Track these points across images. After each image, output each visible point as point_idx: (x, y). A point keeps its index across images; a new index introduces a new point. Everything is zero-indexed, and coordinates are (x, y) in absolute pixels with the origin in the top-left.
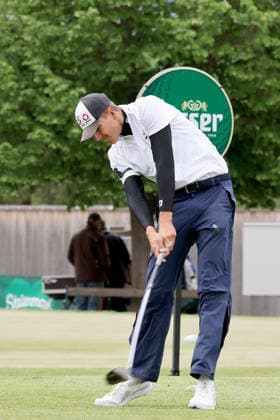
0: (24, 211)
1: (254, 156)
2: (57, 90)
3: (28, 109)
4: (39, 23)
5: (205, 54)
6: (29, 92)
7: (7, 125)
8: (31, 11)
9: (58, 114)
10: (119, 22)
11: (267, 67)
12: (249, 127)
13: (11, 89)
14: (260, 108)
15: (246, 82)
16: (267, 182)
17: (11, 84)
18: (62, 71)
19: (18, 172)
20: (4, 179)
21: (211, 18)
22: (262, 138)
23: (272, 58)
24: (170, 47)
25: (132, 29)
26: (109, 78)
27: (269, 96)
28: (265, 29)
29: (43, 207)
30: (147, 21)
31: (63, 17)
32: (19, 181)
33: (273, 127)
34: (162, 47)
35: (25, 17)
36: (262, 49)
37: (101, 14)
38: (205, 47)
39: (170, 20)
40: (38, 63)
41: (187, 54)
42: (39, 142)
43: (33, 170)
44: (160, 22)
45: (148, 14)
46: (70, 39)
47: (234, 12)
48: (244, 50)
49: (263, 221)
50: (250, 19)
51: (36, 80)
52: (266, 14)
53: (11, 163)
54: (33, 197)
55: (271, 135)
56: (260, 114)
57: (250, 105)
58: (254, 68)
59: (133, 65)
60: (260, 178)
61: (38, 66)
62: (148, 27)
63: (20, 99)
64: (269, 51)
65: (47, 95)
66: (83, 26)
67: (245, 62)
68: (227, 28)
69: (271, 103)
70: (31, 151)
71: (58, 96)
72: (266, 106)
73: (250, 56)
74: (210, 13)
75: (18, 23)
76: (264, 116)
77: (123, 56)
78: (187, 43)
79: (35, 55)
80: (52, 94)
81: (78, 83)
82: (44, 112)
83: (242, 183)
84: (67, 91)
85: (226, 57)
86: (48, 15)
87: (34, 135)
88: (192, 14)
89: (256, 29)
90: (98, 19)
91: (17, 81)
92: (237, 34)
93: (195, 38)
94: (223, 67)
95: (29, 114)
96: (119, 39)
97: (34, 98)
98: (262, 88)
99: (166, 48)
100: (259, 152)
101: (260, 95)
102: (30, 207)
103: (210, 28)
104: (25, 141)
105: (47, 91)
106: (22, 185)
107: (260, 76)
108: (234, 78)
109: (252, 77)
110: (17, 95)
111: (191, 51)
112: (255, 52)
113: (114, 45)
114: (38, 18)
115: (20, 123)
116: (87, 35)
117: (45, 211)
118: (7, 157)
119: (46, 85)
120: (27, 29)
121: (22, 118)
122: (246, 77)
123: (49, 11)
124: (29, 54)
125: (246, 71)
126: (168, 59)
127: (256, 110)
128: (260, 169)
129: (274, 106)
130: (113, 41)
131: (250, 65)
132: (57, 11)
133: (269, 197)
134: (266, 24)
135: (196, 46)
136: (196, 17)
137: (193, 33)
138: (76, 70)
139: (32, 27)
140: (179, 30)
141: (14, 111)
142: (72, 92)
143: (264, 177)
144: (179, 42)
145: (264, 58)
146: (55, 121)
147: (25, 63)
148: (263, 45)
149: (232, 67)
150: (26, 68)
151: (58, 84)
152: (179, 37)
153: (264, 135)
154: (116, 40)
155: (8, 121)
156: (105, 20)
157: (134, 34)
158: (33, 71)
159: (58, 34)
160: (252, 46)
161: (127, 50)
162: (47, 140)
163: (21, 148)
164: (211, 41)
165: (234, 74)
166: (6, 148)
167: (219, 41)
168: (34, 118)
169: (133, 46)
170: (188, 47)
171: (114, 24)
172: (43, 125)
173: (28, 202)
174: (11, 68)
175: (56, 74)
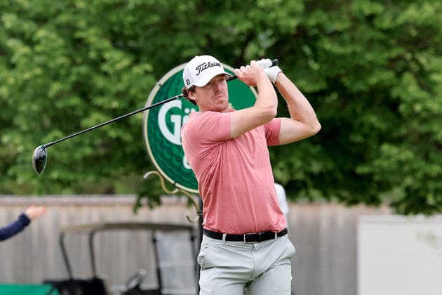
1: (354, 144)
2: (119, 66)
3: (83, 89)
5: (294, 23)
6: (84, 70)
7: (56, 109)
9: (119, 95)
12: (348, 110)
13: (62, 66)
14: (360, 86)
15: (342, 57)
16: (369, 177)
17: (61, 60)
19: (71, 166)
20: (55, 175)
22: (362, 124)
24: (251, 15)
27: (370, 71)
32: (71, 176)
34: (241, 14)
36: (361, 17)
38: (293, 14)
40: (95, 34)
41: (271, 24)
42: (98, 130)
43: (91, 163)
51: (93, 55)
53: (63, 156)
55: (374, 119)
56: (360, 93)
57: (348, 83)
58: (352, 40)
59: (208, 37)
60: (362, 170)
63: (73, 78)
64: (370, 19)
65: (106, 74)
69: (373, 80)
71: (118, 75)
72: (366, 84)
73: (347, 25)
76: (365, 96)
77: (196, 26)
78: (271, 10)
79: (90, 25)
80: (111, 71)
81: (142, 58)
82: (102, 93)
84: (129, 68)
85: (319, 26)
87: (90, 122)
91: (69, 56)
94: (316, 38)
95: (84, 96)
98: (362, 62)
99: (246, 16)
100: (358, 138)
101: (360, 71)
104: (78, 128)
105: (105, 67)
106: (76, 181)
107: (359, 49)
108: (326, 52)
109: (348, 49)
110: (68, 74)
111: (276, 20)
112: (353, 20)
113: (186, 13)
115: (73, 108)
119: (104, 60)
121: (75, 101)
122: (341, 50)
124: (82, 23)
125: (342, 44)
127: (355, 89)
128: (361, 158)
129: (377, 85)
131: (346, 37)
133: (373, 192)
135: (282, 13)
138: (142, 41)
141: (65, 93)
142: (136, 69)
143: (367, 170)
144: (262, 9)
145: (363, 27)
146: (115, 104)
147: (79, 35)
148: (361, 12)
149: (326, 39)
150: (80, 41)
151: (118, 59)
153: (365, 118)
155: (59, 105)
158: (88, 45)
160: (348, 14)
162: (107, 127)
163: (75, 137)
164: (300, 7)
165: (328, 46)
167: (310, 7)
168: (89, 101)
170: (273, 15)
172: (100, 109)
174: (61, 42)
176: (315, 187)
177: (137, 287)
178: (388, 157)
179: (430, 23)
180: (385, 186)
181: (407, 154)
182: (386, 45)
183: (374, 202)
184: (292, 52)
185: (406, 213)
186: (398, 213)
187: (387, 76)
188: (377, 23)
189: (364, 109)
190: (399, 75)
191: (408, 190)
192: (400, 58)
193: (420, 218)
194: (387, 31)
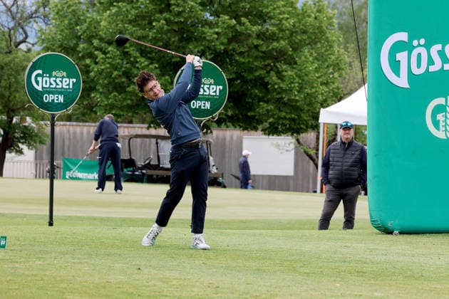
0: (127, 127)
1: (247, 103)
2: (143, 65)
3: (127, 74)
4: (134, 29)
5: (222, 48)
6: (128, 65)
7: (116, 83)
8: (130, 22)
10: (177, 29)
11: (255, 55)
12: (245, 87)
13: (118, 63)
14: (251, 77)
15: (244, 63)
16: (254, 116)
17: (118, 61)
18: (146, 55)
19: (121, 108)
21: (225, 29)
22: (251, 93)
23: (258, 51)
24: (203, 43)
25: (184, 33)
26: (171, 59)
27: (256, 70)
28: (254, 35)
29: (138, 125)
30: (192, 29)
31: (147, 26)
32: (122, 113)
33: (258, 87)
34: (199, 43)
35: (126, 25)
36: (253, 46)
37: (167, 24)
38: (222, 44)
39: (203, 29)
40: (133, 50)
41: (213, 48)
42: (133, 93)
43: (130, 107)
44: (199, 30)
45: (192, 26)
46: (150, 38)
47: (238, 25)
48: (243, 46)
49: (253, 135)
50: (247, 29)
51: (132, 59)
52: (255, 27)
53: (119, 104)
54: (134, 119)
55: (257, 91)
56: (251, 80)
57: (246, 75)
58: (248, 56)
60: (249, 114)
61: (133, 51)
62: (193, 33)
63: (123, 69)
64: (256, 47)
65: (138, 68)
66: (158, 31)
67: (243, 53)
68: (234, 34)
69: (257, 74)
70: (129, 97)
71: (143, 68)
72: (254, 76)
73: (246, 49)
74: (225, 26)
75: (122, 29)
76: (253, 82)
77: (179, 48)
78: (212, 41)
79: (131, 46)
80: (140, 67)
81: (154, 61)
83: (240, 116)
84: (148, 66)
85: (234, 50)
86: (139, 25)
87: (130, 89)
88: (215, 26)
89: (250, 35)
90: (166, 27)
91: (122, 60)
92: (240, 37)
93: (217, 39)
94: (232, 55)
95: (128, 77)
96: (177, 38)
97: (131, 69)
98: (253, 66)
99: (201, 44)
100: (250, 100)
101: (251, 70)
102: (131, 125)
103: (225, 34)
104: (125, 92)
105: (137, 65)
106: (123, 115)
107: (251, 60)
108: (237, 61)
109: (247, 60)
110: (122, 67)
111: (214, 46)
112: (249, 47)
113: (174, 42)
114: (134, 26)
115: (123, 82)
116: (160, 36)
117: (139, 127)
118: (116, 100)
119: (137, 62)
120: (127, 32)
121: (124, 80)
122: (243, 60)
123: (140, 22)
125: (244, 57)
126: (202, 50)
127: (249, 78)
128: (250, 109)
129: (258, 76)
130: (173, 39)
131: (246, 54)
132: (144, 22)
133: (255, 124)
134: (255, 33)
135: (218, 43)
136: (218, 27)
137: (216, 36)
138: (154, 54)
139: (130, 31)
140: (208, 34)
141: (120, 76)
142: (151, 66)
143: (253, 114)
144: (208, 41)
145: (253, 50)
147: (126, 50)
148: (253, 44)
149: (236, 55)
150: (127, 52)
151: (143, 61)
152: (208, 38)
153: (252, 91)
154: (175, 39)
155: (117, 81)
156: (170, 28)
157: (185, 36)
158: (130, 55)
159: (144, 35)
160: (247, 45)
161: (181, 45)
162: (137, 91)
163: (123, 95)
164: (225, 41)
165: (237, 58)
166: (115, 95)
167: (230, 41)
168: (130, 80)
169: (184, 43)
170: (213, 44)
171: (174, 30)
173: (131, 122)
174: (118, 53)
175: (143, 57)
176: (229, 122)
177: (149, 163)
178: (263, 108)
179: (283, 49)
180: (260, 122)
181: (271, 107)
182: (263, 58)
183: (255, 129)
184: (221, 61)
185: (269, 135)
186: (265, 134)
187: (263, 72)
188: (260, 48)
189: (251, 87)
190: (268, 72)
191: (270, 123)
192: (269, 65)
193: (275, 137)
194: (263, 52)
